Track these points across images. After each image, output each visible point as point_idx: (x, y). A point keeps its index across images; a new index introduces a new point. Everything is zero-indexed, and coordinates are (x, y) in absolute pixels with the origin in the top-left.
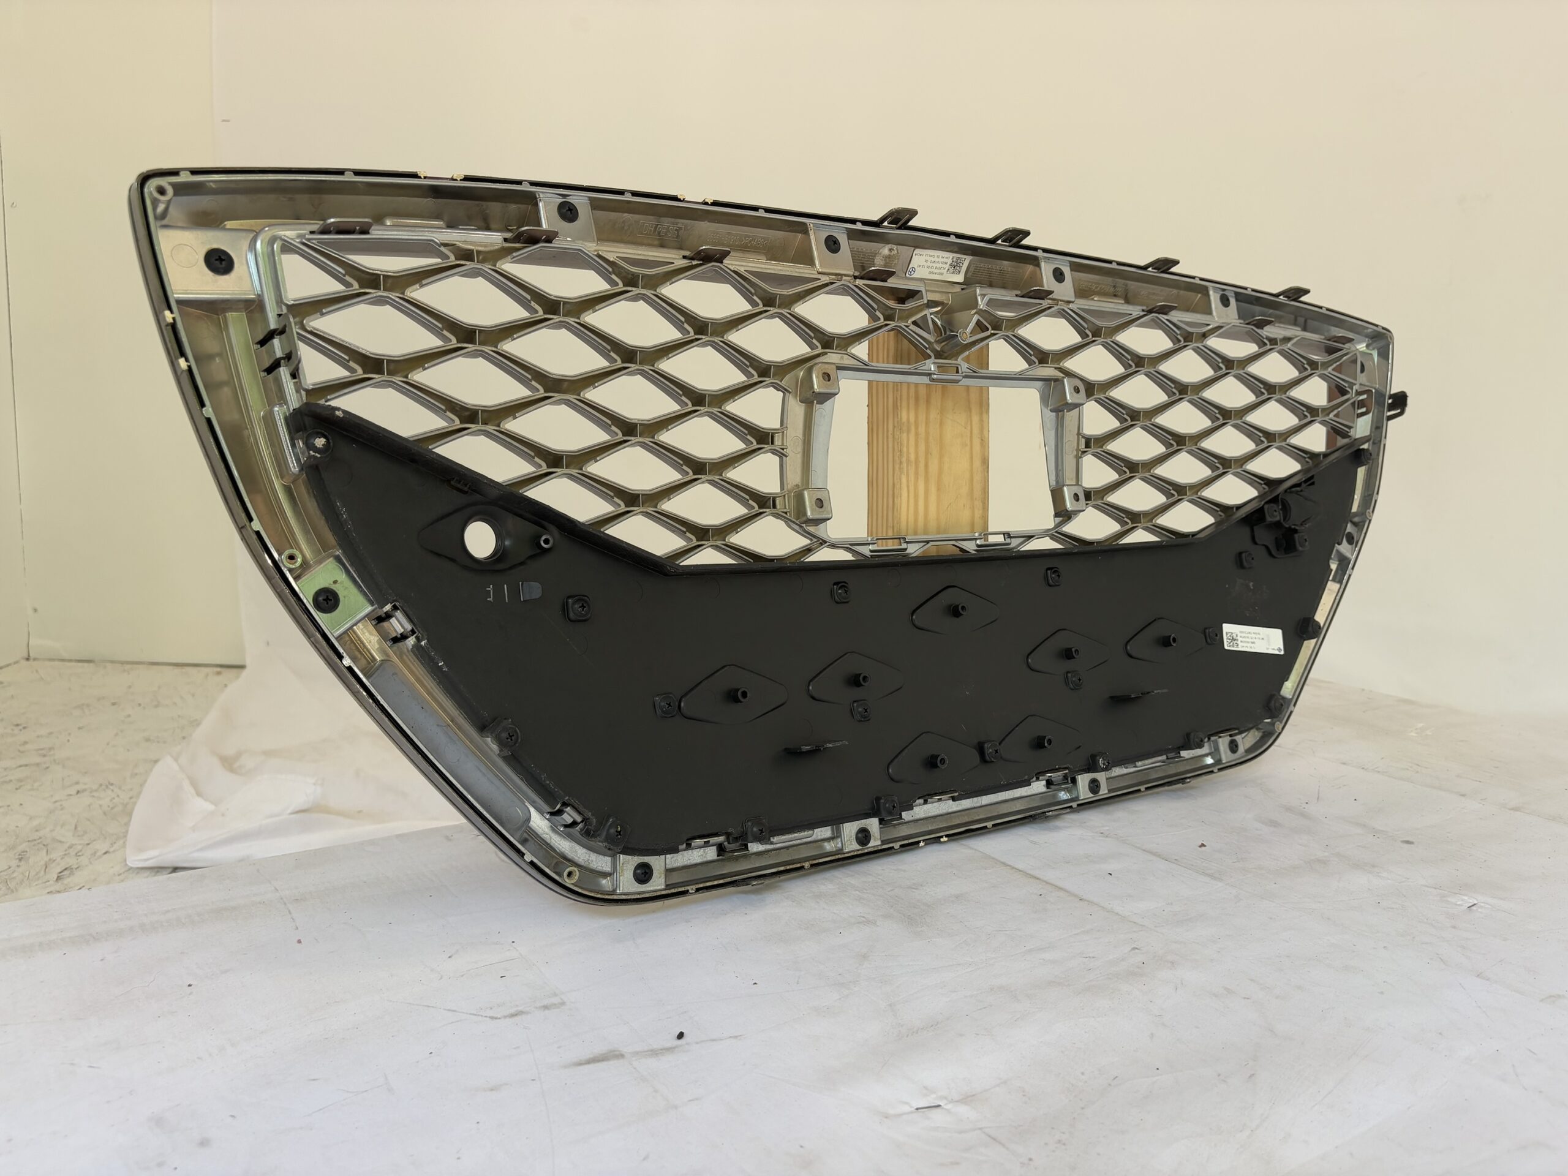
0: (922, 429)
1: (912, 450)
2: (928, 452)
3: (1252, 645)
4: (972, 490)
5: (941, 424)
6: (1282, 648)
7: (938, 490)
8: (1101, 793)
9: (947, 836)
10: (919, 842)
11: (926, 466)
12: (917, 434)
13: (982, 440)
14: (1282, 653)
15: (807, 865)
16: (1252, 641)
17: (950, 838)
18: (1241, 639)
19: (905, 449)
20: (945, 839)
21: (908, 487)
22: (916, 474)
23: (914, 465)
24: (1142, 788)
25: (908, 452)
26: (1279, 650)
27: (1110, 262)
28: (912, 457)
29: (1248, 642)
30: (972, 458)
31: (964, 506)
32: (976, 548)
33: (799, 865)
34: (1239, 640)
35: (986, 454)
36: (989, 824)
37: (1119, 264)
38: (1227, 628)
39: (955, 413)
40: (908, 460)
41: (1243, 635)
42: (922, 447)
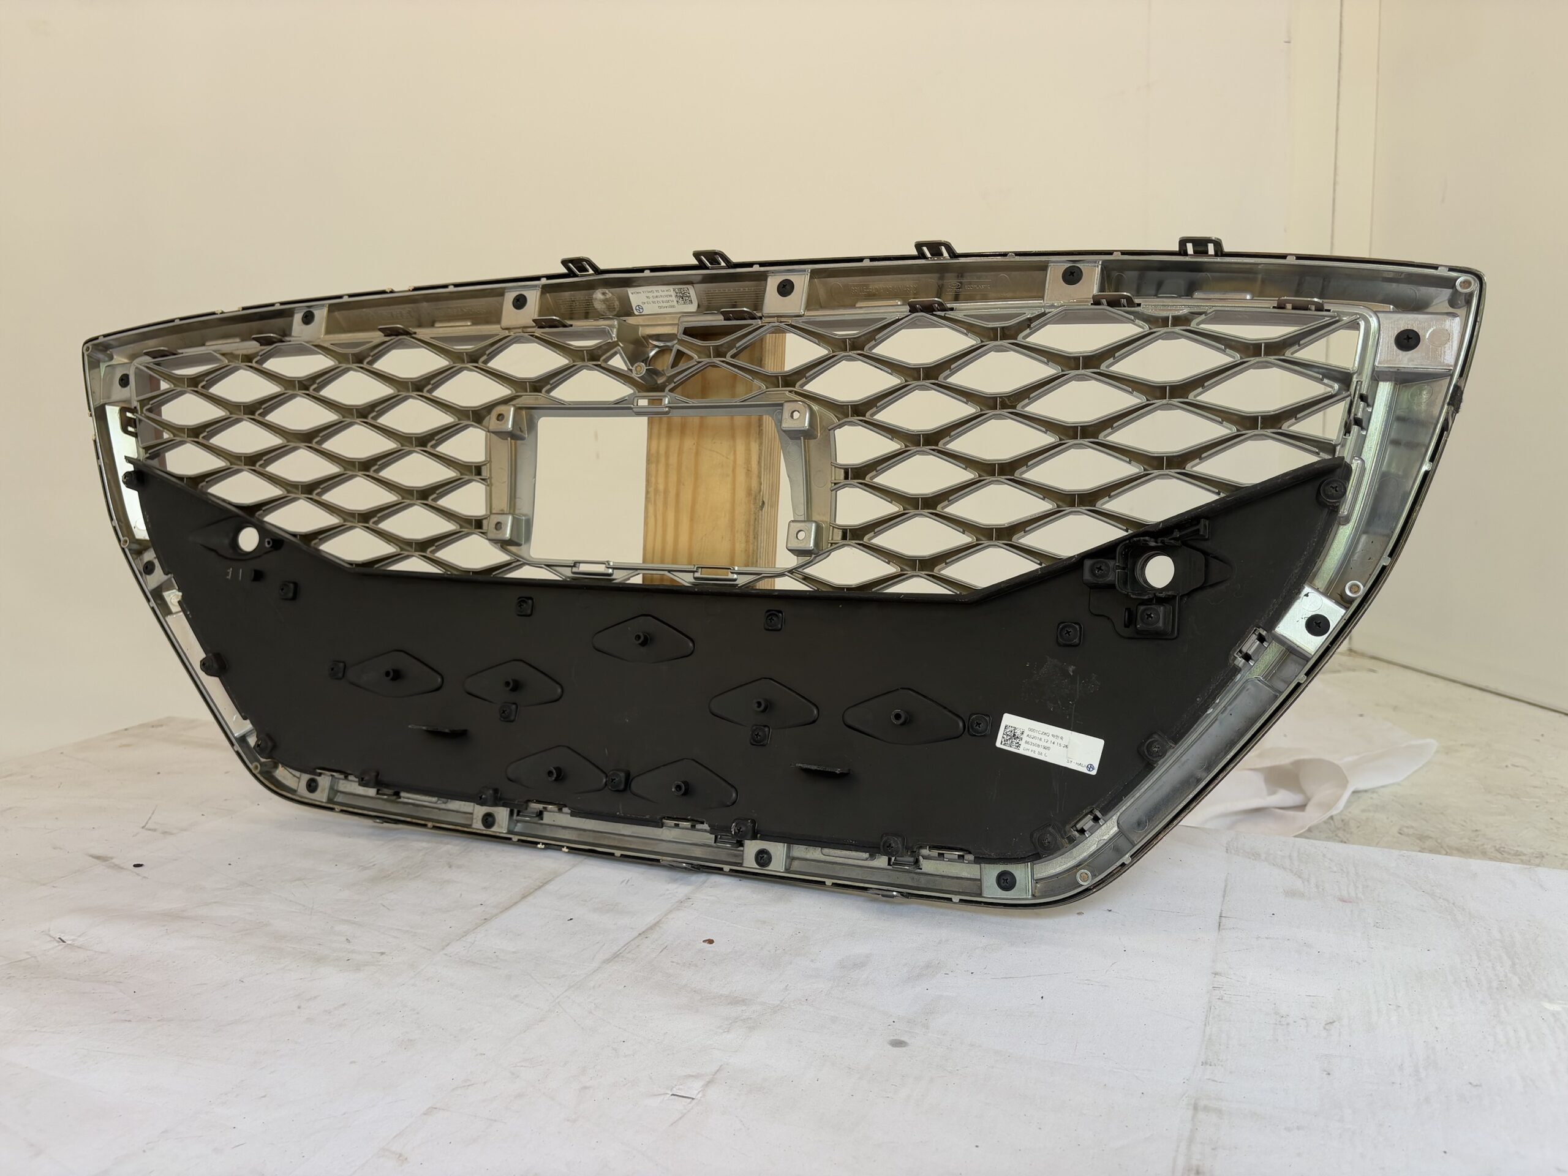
0: (673, 460)
1: (661, 480)
2: (679, 482)
3: (1044, 751)
4: (732, 522)
5: (697, 454)
6: (1096, 766)
7: (692, 519)
8: (770, 868)
9: (568, 847)
10: (539, 843)
11: (678, 495)
12: (667, 465)
14: (1094, 773)
15: (430, 824)
16: (1047, 745)
17: (571, 851)
18: (1028, 739)
19: (652, 480)
20: (565, 849)
21: (655, 516)
22: (665, 504)
23: (662, 494)
24: (829, 882)
25: (657, 483)
26: (1090, 767)
27: (860, 260)
28: (661, 487)
29: (1039, 746)
30: (734, 489)
31: (723, 538)
32: (694, 581)
33: (423, 822)
34: (1024, 740)
36: (618, 853)
37: (873, 259)
38: (1009, 720)
39: (715, 443)
40: (656, 491)
41: (1030, 733)
42: (673, 477)
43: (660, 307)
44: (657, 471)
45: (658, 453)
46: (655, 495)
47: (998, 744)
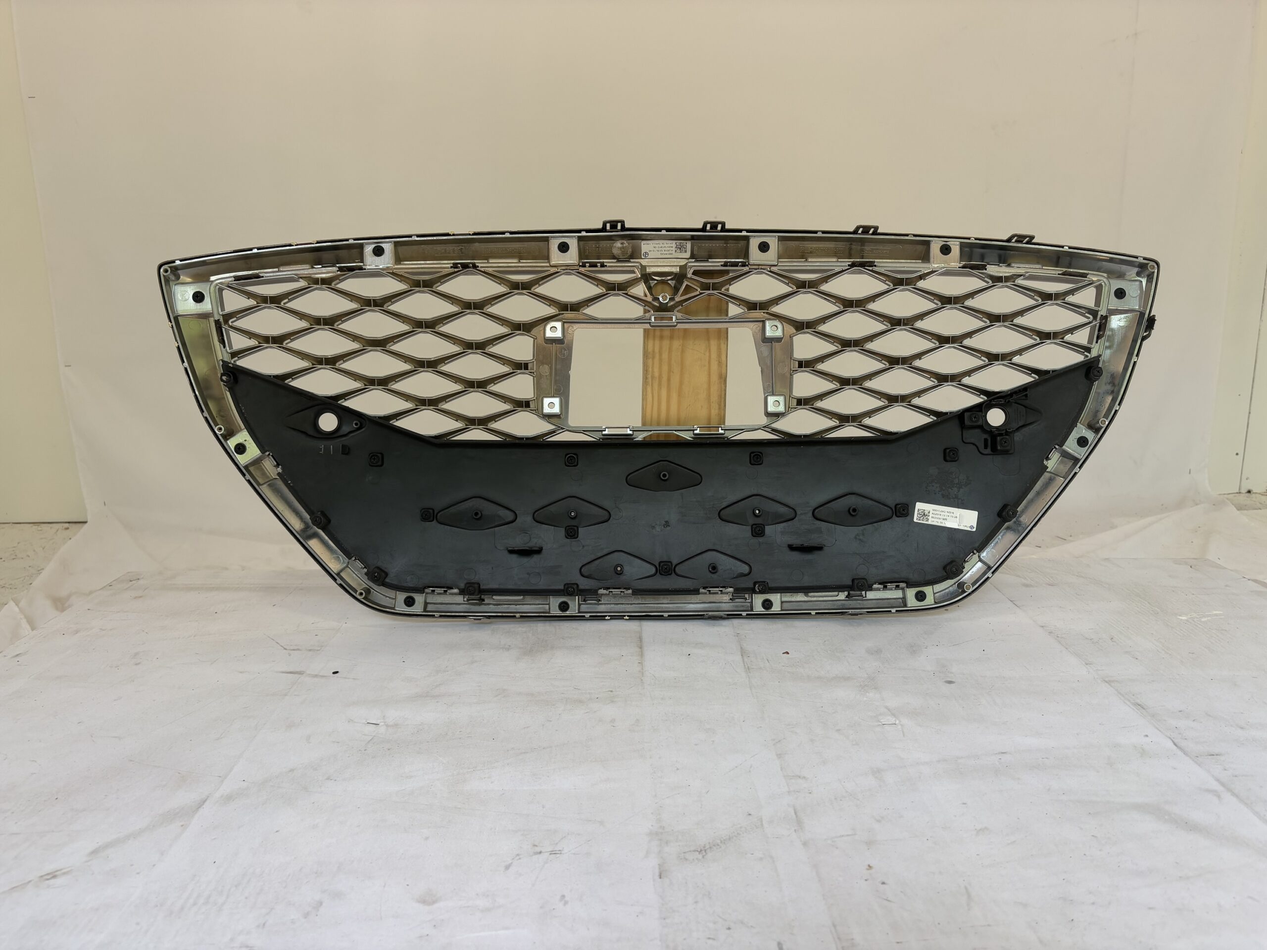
0: (665, 356)
1: (656, 370)
2: (670, 371)
3: (943, 521)
4: (709, 395)
5: (683, 351)
6: (975, 526)
7: (679, 396)
8: (772, 610)
9: (628, 616)
10: (606, 616)
11: (669, 380)
12: (661, 360)
13: (719, 362)
14: (974, 530)
15: (518, 615)
16: (944, 517)
17: (631, 618)
18: (933, 516)
19: (650, 369)
20: (627, 618)
21: (653, 394)
22: (660, 385)
23: (657, 380)
24: (813, 613)
25: (653, 372)
26: (972, 527)
27: (816, 232)
28: (657, 374)
29: (940, 519)
30: (709, 375)
31: (702, 407)
32: (693, 436)
33: (512, 615)
34: (930, 516)
35: (724, 371)
36: (666, 615)
37: (824, 232)
38: (919, 506)
39: (695, 344)
40: (653, 377)
41: (934, 512)
42: (665, 368)
43: (661, 254)
44: (653, 364)
45: (654, 351)
46: (652, 380)
47: (915, 520)
